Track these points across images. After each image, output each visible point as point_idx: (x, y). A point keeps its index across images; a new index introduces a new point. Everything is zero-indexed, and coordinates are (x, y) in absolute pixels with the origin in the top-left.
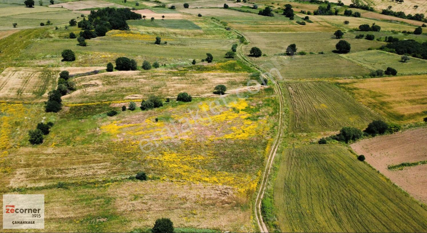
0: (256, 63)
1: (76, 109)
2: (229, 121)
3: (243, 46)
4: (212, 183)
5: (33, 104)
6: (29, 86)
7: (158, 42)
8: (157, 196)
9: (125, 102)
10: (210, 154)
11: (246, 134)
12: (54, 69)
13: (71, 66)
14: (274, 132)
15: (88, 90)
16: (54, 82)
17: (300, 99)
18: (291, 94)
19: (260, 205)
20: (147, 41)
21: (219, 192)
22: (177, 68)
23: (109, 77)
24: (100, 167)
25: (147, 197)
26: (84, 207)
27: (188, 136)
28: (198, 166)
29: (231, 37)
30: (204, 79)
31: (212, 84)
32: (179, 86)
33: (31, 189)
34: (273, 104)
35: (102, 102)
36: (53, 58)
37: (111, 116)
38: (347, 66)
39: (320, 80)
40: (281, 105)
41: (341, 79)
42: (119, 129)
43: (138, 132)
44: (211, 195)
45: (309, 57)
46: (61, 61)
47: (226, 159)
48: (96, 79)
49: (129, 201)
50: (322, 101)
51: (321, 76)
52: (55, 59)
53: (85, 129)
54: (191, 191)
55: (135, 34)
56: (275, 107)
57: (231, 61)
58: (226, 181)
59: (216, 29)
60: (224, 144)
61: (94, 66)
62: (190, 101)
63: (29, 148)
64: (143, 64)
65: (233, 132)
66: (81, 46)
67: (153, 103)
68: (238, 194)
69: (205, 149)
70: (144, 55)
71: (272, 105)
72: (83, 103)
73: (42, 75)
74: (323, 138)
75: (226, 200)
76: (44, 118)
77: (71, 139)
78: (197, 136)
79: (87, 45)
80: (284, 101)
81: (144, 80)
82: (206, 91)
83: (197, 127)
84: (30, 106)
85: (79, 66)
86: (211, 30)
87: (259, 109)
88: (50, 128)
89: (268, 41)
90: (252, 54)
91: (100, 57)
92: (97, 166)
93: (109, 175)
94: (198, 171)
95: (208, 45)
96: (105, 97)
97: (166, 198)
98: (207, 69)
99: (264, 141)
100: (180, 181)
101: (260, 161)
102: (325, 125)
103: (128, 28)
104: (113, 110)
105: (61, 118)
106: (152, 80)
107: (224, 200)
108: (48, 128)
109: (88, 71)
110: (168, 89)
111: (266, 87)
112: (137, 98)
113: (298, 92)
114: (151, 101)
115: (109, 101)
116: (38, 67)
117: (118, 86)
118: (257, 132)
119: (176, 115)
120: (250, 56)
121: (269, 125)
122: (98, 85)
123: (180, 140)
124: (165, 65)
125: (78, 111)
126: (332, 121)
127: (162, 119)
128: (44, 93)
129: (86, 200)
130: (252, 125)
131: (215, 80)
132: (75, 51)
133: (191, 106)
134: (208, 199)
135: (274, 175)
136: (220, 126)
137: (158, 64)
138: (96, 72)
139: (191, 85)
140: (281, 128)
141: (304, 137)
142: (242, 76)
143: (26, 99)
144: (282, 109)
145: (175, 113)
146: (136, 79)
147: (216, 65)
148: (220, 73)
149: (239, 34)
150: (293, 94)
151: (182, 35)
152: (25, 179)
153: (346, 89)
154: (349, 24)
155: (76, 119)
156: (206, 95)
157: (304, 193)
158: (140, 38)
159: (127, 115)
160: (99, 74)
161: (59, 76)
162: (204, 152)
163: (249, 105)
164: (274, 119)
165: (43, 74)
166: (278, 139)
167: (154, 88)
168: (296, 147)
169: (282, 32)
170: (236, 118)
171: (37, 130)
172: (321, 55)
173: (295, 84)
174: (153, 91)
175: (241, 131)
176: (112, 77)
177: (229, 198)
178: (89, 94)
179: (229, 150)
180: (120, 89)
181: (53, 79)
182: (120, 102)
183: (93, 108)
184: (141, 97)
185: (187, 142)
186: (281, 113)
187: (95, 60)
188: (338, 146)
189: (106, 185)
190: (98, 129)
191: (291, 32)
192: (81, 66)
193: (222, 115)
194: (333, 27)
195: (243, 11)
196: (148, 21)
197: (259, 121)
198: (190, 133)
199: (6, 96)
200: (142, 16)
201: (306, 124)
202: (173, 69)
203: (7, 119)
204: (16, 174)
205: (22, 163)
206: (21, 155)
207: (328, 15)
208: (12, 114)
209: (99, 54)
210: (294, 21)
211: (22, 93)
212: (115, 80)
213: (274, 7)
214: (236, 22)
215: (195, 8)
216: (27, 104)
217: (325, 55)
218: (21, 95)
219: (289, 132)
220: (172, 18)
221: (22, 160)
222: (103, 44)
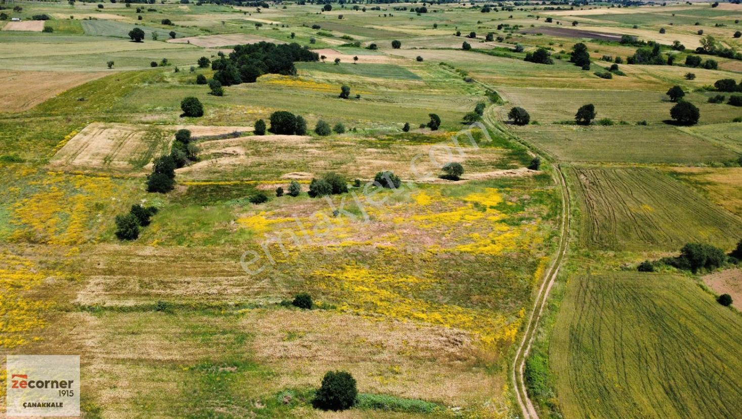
0: (518, 135)
1: (198, 191)
2: (466, 223)
3: (495, 108)
4: (431, 322)
5: (128, 179)
6: (124, 152)
7: (345, 94)
8: (329, 336)
9: (282, 183)
10: (430, 275)
11: (498, 246)
12: (167, 128)
13: (196, 125)
14: (550, 246)
15: (221, 162)
16: (165, 147)
17: (601, 195)
18: (583, 187)
19: (521, 367)
20: (326, 93)
21: (444, 339)
22: (375, 135)
23: (258, 143)
24: (232, 283)
25: (310, 337)
26: (198, 346)
27: (391, 243)
28: (406, 293)
29: (474, 94)
32: (378, 162)
33: (111, 309)
34: (550, 201)
35: (242, 181)
36: (167, 112)
37: (257, 203)
38: (691, 146)
39: (641, 166)
40: (565, 204)
41: (681, 166)
42: (269, 225)
44: (428, 342)
45: (620, 129)
46: (179, 117)
47: (460, 286)
48: (235, 146)
49: (279, 341)
50: (645, 201)
51: (641, 161)
52: (169, 113)
53: (212, 222)
54: (393, 333)
55: (305, 81)
56: (554, 206)
58: (457, 322)
59: (447, 81)
60: (456, 260)
61: (234, 125)
63: (115, 245)
64: (317, 125)
65: (473, 242)
66: (215, 95)
67: (331, 186)
68: (479, 344)
69: (421, 267)
70: (318, 113)
71: (548, 203)
72: (210, 181)
73: (147, 137)
74: (647, 261)
75: (458, 354)
76: (143, 201)
77: (185, 235)
78: (408, 243)
79: (224, 94)
80: (570, 196)
81: (318, 151)
83: (408, 230)
84: (122, 181)
85: (209, 125)
86: (439, 81)
87: (523, 206)
88: (152, 216)
89: (542, 102)
90: (512, 120)
91: (245, 112)
92: (226, 280)
93: (246, 295)
94: (407, 301)
95: (433, 103)
96: (249, 174)
97: (346, 342)
98: (429, 140)
99: (531, 260)
100: (372, 316)
101: (524, 293)
102: (650, 240)
103: (296, 72)
104: (260, 194)
105: (172, 202)
106: (332, 151)
107: (452, 353)
108: (148, 216)
109: (222, 133)
110: (358, 166)
111: (538, 172)
112: (303, 177)
113: (598, 184)
114: (328, 181)
115: (254, 180)
116: (141, 125)
117: (271, 158)
118: (519, 244)
119: (371, 209)
120: (507, 122)
121: (541, 233)
122: (237, 155)
123: (377, 248)
124: (355, 130)
125: (201, 193)
126: (665, 234)
128: (148, 163)
129: (204, 334)
130: (509, 232)
132: (204, 102)
134: (422, 350)
135: (551, 318)
136: (450, 231)
137: (343, 128)
138: (235, 135)
139: (400, 163)
140: (565, 240)
141: (609, 258)
142: (493, 153)
143: (117, 170)
144: (566, 210)
146: (303, 148)
147: (445, 134)
149: (488, 89)
150: (588, 187)
151: (387, 86)
152: (104, 293)
153: (691, 183)
154: (696, 80)
155: (196, 204)
157: (608, 353)
158: (313, 88)
159: (284, 203)
160: (241, 138)
161: (174, 138)
162: (419, 271)
163: (505, 200)
164: (552, 225)
165: (147, 134)
166: (560, 258)
167: (334, 164)
168: (593, 274)
169: (568, 89)
170: (481, 219)
171: (130, 215)
172: (642, 127)
173: (591, 171)
174: (331, 169)
175: (489, 241)
176: (262, 144)
177: (463, 350)
178: (221, 168)
179: (465, 270)
180: (275, 163)
181: (164, 143)
182: (273, 182)
183: (226, 190)
184: (310, 177)
185: (389, 252)
186: (564, 216)
187: (236, 117)
188: (676, 277)
189: (240, 311)
190: (233, 222)
191: (584, 90)
192: (213, 125)
193: (454, 213)
194: (665, 83)
195: (497, 55)
196: (331, 65)
197: (523, 227)
198: (394, 239)
199: (86, 165)
200: (320, 56)
201: (613, 237)
202: (369, 137)
203: (83, 199)
204: (88, 283)
205: (101, 267)
206: (99, 254)
207: (655, 64)
208: (92, 192)
209: (244, 108)
210: (591, 73)
211: (111, 161)
212: (267, 149)
213: (553, 50)
214: (484, 72)
215: (412, 49)
216: (118, 178)
217: (650, 127)
218: (109, 164)
219: (580, 248)
220: (371, 62)
221: (101, 263)
222: (251, 94)
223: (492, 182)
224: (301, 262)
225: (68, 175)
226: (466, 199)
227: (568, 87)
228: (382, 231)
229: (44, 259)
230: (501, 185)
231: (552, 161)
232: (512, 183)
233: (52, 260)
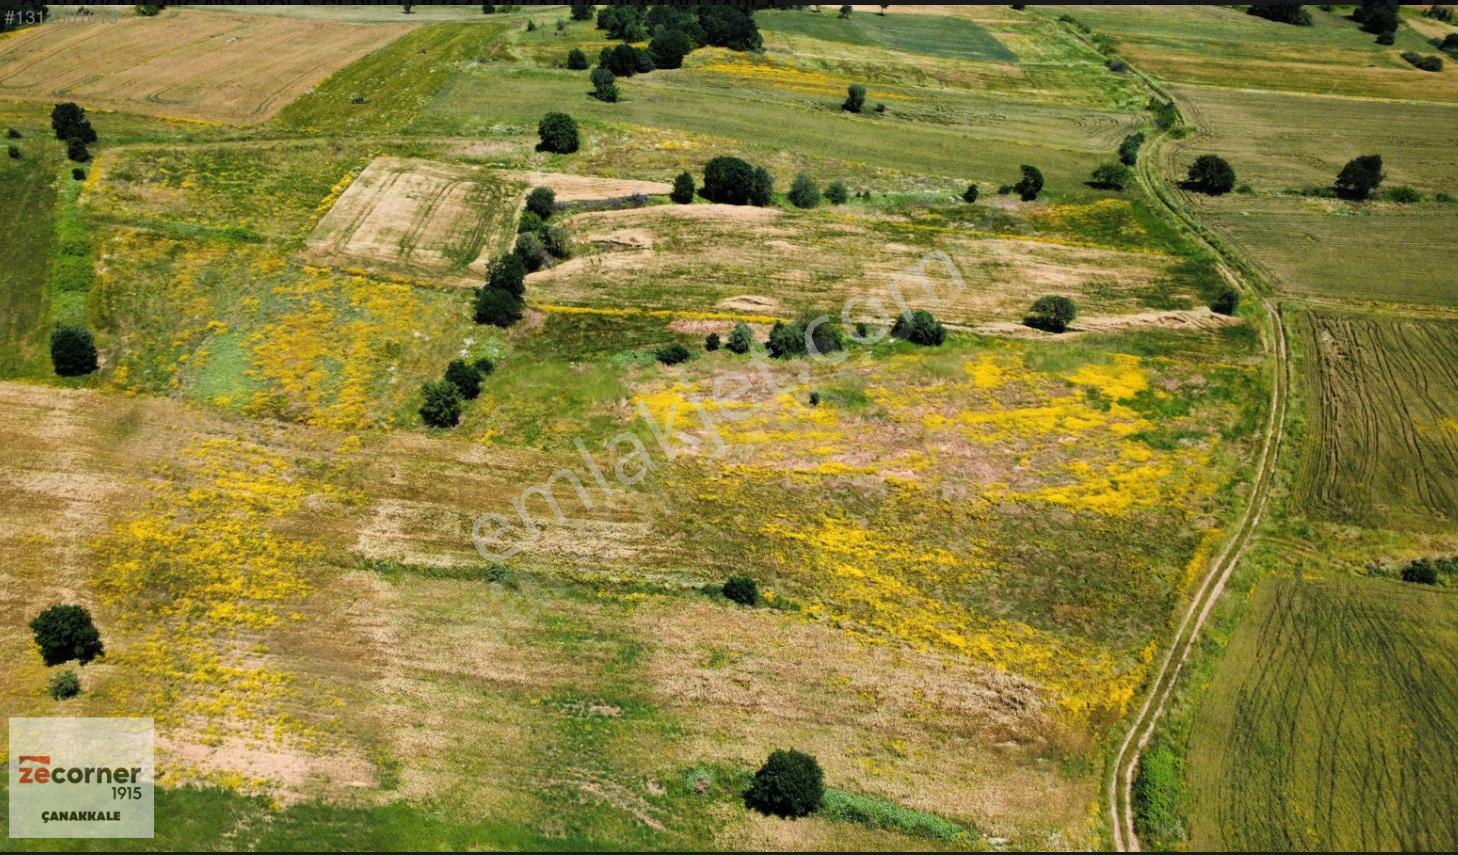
0: (1204, 219)
1: (565, 326)
2: (1066, 435)
3: (1166, 145)
4: (972, 655)
5: (440, 290)
6: (435, 229)
7: (854, 103)
8: (784, 666)
9: (718, 319)
10: (981, 551)
11: (1123, 496)
12: (513, 176)
13: (564, 172)
14: (1230, 504)
15: (608, 263)
16: (506, 222)
17: (1357, 386)
18: (1324, 363)
19: (1131, 768)
20: (817, 98)
21: (992, 694)
22: (908, 209)
23: (679, 221)
24: (617, 535)
25: (750, 664)
26: (557, 659)
27: (915, 473)
28: (932, 587)
29: (1123, 103)
30: (997, 265)
31: (1024, 287)
33: (414, 569)
34: (1245, 395)
35: (645, 309)
36: (512, 138)
37: (669, 364)
40: (1278, 403)
43: (747, 434)
44: (962, 699)
45: (1431, 212)
46: (533, 150)
47: (1036, 580)
48: (635, 226)
49: (695, 666)
50: (1450, 406)
52: (516, 139)
53: (585, 398)
54: (898, 672)
55: (778, 65)
56: (1252, 408)
57: (1109, 202)
58: (1022, 660)
59: (1070, 65)
60: (1033, 521)
61: (636, 178)
62: (938, 342)
63: (420, 436)
64: (794, 186)
65: (1074, 482)
66: (601, 98)
68: (1057, 713)
69: (966, 531)
70: (801, 150)
71: (1241, 398)
72: (587, 305)
73: (475, 194)
74: (1424, 560)
75: (1014, 729)
76: (469, 342)
77: (539, 423)
78: (946, 477)
79: (619, 96)
80: (1291, 385)
81: (791, 247)
82: (998, 310)
83: (949, 445)
84: (432, 294)
85: (588, 174)
86: (1052, 66)
87: (1188, 404)
88: (483, 380)
89: (1271, 131)
90: (1197, 180)
91: (657, 146)
92: (609, 528)
93: (641, 565)
94: (933, 604)
95: (1033, 128)
96: (657, 294)
97: (812, 681)
98: (1014, 225)
99: (1185, 533)
100: (864, 631)
101: (1159, 608)
102: (1443, 508)
103: (759, 43)
104: (676, 341)
105: (518, 348)
106: (817, 248)
107: (1004, 725)
108: (478, 380)
109: (613, 194)
110: (865, 287)
111: (1233, 320)
112: (759, 308)
113: (1356, 357)
114: (804, 328)
115: (667, 309)
116: (464, 165)
117: (701, 258)
118: (1167, 493)
119: (882, 390)
120: (1185, 186)
121: (1215, 472)
122: (638, 248)
123: (886, 480)
124: (867, 196)
125: (570, 329)
127: (830, 398)
128: (477, 256)
129: (567, 636)
130: (1150, 463)
131: (1039, 273)
132: (581, 119)
133: (937, 362)
134: (949, 712)
135: (1204, 670)
136: (1032, 451)
137: (844, 191)
138: (637, 201)
140: (1261, 492)
141: (1347, 542)
142: (1143, 265)
143: (422, 270)
144: (1277, 418)
145: (879, 381)
146: (762, 237)
147: (1049, 211)
148: (1060, 247)
149: (1157, 90)
150: (1332, 364)
151: (944, 81)
152: (401, 536)
155: (560, 358)
156: (1000, 326)
157: (1306, 757)
158: (793, 84)
159: (720, 367)
160: (647, 210)
161: (524, 204)
162: (961, 541)
163: (1151, 384)
164: (1241, 452)
165: (477, 188)
166: (1244, 533)
167: (820, 279)
168: (1307, 577)
169: (1335, 96)
170: (1096, 428)
171: (446, 384)
173: (1347, 324)
174: (814, 291)
175: (1106, 482)
176: (685, 225)
177: (1023, 722)
179: (1050, 545)
180: (708, 270)
181: (506, 212)
182: (702, 316)
183: (615, 327)
184: (772, 309)
185: (908, 495)
186: (1270, 433)
187: (639, 158)
189: (629, 597)
190: (624, 402)
191: (1371, 100)
192: (595, 173)
193: (1044, 410)
196: (831, 18)
197: (1180, 454)
198: (921, 463)
199: (368, 254)
201: (1365, 493)
202: (893, 213)
203: (365, 330)
204: (376, 514)
205: (397, 481)
206: (394, 454)
208: (380, 316)
209: (655, 133)
210: (1394, 53)
211: (412, 248)
212: (694, 237)
216: (424, 287)
218: (408, 255)
219: (1290, 513)
220: (915, 11)
221: (397, 474)
222: (670, 100)
223: (1132, 339)
224: (743, 503)
225: (338, 276)
226: (1073, 379)
227: (1336, 91)
228: (899, 444)
229: (304, 455)
230: (1148, 346)
231: (1266, 290)
232: (1172, 343)
233: (316, 459)
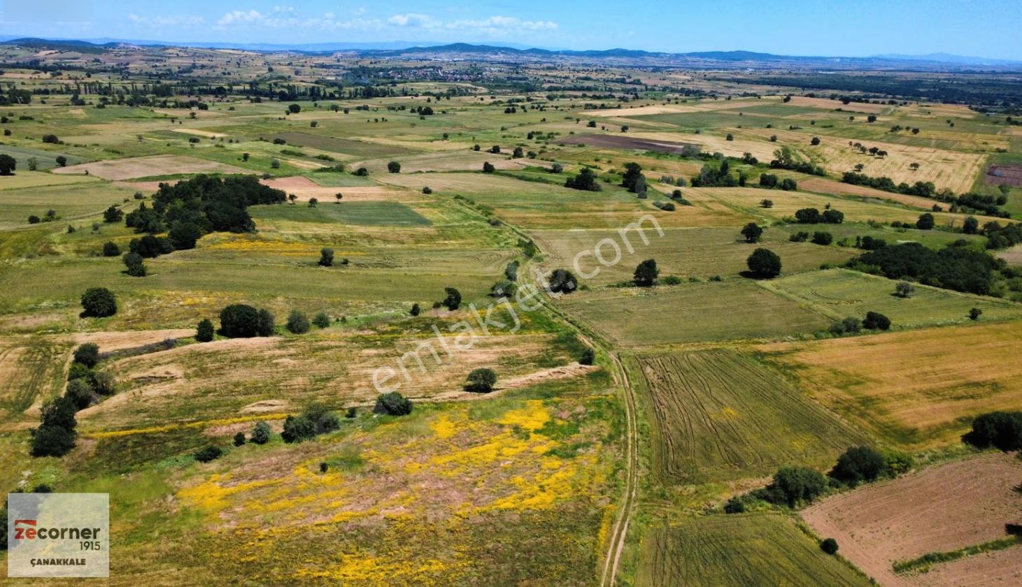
0: (563, 308)
1: (114, 446)
2: (505, 461)
3: (532, 266)
7: (326, 260)
9: (242, 422)
10: (462, 555)
11: (549, 495)
12: (61, 338)
13: (106, 330)
14: (616, 486)
15: (148, 393)
16: (57, 374)
17: (673, 397)
18: (651, 386)
20: (300, 259)
22: (373, 326)
23: (204, 355)
27: (405, 508)
29: (502, 244)
31: (460, 366)
34: (611, 413)
35: (182, 423)
36: (59, 311)
37: (205, 462)
38: (775, 311)
39: (718, 347)
40: (631, 416)
41: (766, 343)
42: (226, 497)
43: (274, 504)
45: (688, 289)
46: (78, 317)
47: (503, 567)
48: (168, 363)
50: (726, 401)
51: (718, 337)
52: (62, 311)
53: (136, 500)
55: (269, 241)
56: (616, 421)
59: (466, 224)
60: (493, 525)
61: (166, 328)
62: (408, 412)
64: (289, 319)
65: (515, 492)
66: (133, 275)
67: (314, 424)
69: (448, 543)
70: (291, 295)
71: (609, 416)
72: (132, 428)
73: (27, 356)
74: (735, 498)
76: (27, 474)
78: (428, 506)
79: (147, 272)
80: (636, 403)
81: (293, 362)
82: (446, 384)
83: (427, 482)
85: (126, 330)
86: (455, 226)
87: (577, 426)
90: (555, 285)
91: (181, 303)
95: (449, 264)
96: (191, 411)
99: (593, 512)
101: (587, 568)
102: (736, 461)
103: (254, 227)
104: (210, 444)
105: (73, 471)
106: (313, 360)
109: (149, 342)
110: (351, 382)
111: (593, 368)
112: (273, 408)
113: (668, 379)
114: (310, 417)
115: (200, 420)
116: (17, 335)
117: (224, 379)
118: (576, 486)
119: (373, 452)
121: (602, 467)
122: (173, 379)
123: (385, 518)
124: (344, 320)
125: (119, 450)
126: (753, 451)
127: (336, 464)
128: (31, 404)
130: (561, 469)
131: (468, 356)
132: (117, 290)
133: (409, 425)
136: (484, 476)
137: (327, 318)
138: (168, 344)
140: (633, 474)
141: (689, 496)
142: (533, 341)
144: (632, 425)
145: (370, 447)
146: (270, 358)
147: (468, 315)
149: (521, 235)
150: (656, 385)
151: (386, 241)
153: (778, 368)
154: (774, 208)
155: (111, 474)
156: (448, 394)
158: (281, 252)
159: (247, 457)
160: (177, 350)
161: (72, 358)
162: (446, 551)
163: (552, 416)
164: (616, 450)
165: (29, 352)
166: (628, 504)
167: (317, 381)
168: (671, 524)
170: (523, 452)
172: (715, 283)
173: (659, 360)
174: (313, 390)
175: (536, 488)
176: (209, 357)
178: (148, 404)
179: (508, 540)
180: (230, 387)
181: (56, 367)
182: (229, 421)
183: (158, 441)
184: (283, 408)
185: (403, 524)
186: (630, 435)
187: (167, 313)
188: (771, 517)
190: (170, 498)
192: (132, 328)
193: (488, 447)
194: (738, 214)
195: (530, 180)
196: (302, 207)
197: (579, 459)
198: (408, 500)
200: (288, 196)
201: (692, 463)
202: (364, 330)
207: (725, 186)
209: (179, 295)
210: (648, 203)
212: (217, 364)
213: (599, 168)
214: (513, 206)
215: (416, 173)
217: (725, 284)
219: (653, 484)
220: (360, 199)
222: (189, 270)
223: (535, 389)
224: (277, 558)
226: (503, 422)
228: (392, 489)
230: (546, 392)
231: (609, 347)
232: (560, 388)
